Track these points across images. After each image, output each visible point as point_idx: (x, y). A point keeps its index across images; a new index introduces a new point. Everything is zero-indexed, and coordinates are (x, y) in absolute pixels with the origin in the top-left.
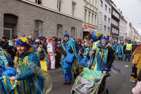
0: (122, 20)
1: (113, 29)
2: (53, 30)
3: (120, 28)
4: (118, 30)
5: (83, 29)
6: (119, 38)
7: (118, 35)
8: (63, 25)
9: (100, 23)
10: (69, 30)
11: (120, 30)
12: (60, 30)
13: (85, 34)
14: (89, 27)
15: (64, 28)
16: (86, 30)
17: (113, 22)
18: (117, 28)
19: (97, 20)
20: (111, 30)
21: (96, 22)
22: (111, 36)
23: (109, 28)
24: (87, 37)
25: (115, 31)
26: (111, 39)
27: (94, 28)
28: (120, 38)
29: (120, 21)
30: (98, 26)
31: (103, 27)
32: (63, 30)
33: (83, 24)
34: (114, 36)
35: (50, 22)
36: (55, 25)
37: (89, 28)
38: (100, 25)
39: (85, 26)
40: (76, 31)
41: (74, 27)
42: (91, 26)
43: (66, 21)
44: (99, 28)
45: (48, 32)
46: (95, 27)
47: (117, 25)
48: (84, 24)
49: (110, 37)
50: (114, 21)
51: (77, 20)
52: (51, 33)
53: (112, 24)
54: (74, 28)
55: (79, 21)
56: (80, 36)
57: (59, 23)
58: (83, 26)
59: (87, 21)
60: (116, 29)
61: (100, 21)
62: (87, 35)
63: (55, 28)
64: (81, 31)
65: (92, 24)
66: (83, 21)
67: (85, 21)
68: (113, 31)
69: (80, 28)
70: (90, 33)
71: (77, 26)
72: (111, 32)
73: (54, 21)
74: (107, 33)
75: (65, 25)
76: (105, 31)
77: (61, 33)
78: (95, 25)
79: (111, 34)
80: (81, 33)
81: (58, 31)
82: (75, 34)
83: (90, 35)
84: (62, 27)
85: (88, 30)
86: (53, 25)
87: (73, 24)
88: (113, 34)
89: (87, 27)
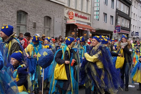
0: (136, 2)
1: (120, 19)
2: (10, 21)
3: (132, 16)
4: (129, 20)
5: (66, 19)
6: (130, 35)
7: (129, 30)
8: (29, 13)
9: (96, 9)
10: (40, 21)
11: (132, 21)
12: (23, 22)
13: (70, 28)
14: (76, 15)
15: (32, 18)
16: (70, 22)
17: (120, 7)
18: (127, 18)
19: (90, 3)
20: (116, 21)
21: (90, 7)
22: (115, 32)
23: (112, 17)
24: (73, 33)
25: (122, 23)
27: (86, 18)
28: (132, 35)
29: (133, 4)
30: (93, 13)
31: (102, 15)
32: (29, 21)
33: (66, 11)
34: (122, 31)
35: (2, 6)
36: (12, 12)
37: (75, 18)
38: (95, 13)
40: (52, 23)
41: (48, 15)
42: (79, 14)
43: (34, 4)
44: (95, 17)
46: (87, 17)
47: (128, 12)
49: (114, 34)
50: (122, 5)
51: (54, 4)
53: (117, 11)
55: (59, 6)
56: (60, 32)
57: (21, 9)
58: (65, 14)
59: (73, 6)
60: (125, 20)
61: (95, 5)
62: (73, 31)
63: (12, 17)
64: (62, 23)
65: (82, 10)
66: (66, 5)
67: (69, 5)
68: (119, 23)
69: (61, 18)
70: (77, 27)
71: (54, 14)
72: (116, 24)
73: (11, 4)
74: (109, 26)
75: (31, 12)
76: (106, 23)
77: (25, 26)
78: (87, 12)
79: (116, 27)
80: (63, 26)
81: (20, 23)
82: (51, 28)
83: (79, 29)
84: (27, 16)
85: (74, 21)
86: (8, 11)
87: (48, 10)
88: (119, 27)
89: (73, 17)
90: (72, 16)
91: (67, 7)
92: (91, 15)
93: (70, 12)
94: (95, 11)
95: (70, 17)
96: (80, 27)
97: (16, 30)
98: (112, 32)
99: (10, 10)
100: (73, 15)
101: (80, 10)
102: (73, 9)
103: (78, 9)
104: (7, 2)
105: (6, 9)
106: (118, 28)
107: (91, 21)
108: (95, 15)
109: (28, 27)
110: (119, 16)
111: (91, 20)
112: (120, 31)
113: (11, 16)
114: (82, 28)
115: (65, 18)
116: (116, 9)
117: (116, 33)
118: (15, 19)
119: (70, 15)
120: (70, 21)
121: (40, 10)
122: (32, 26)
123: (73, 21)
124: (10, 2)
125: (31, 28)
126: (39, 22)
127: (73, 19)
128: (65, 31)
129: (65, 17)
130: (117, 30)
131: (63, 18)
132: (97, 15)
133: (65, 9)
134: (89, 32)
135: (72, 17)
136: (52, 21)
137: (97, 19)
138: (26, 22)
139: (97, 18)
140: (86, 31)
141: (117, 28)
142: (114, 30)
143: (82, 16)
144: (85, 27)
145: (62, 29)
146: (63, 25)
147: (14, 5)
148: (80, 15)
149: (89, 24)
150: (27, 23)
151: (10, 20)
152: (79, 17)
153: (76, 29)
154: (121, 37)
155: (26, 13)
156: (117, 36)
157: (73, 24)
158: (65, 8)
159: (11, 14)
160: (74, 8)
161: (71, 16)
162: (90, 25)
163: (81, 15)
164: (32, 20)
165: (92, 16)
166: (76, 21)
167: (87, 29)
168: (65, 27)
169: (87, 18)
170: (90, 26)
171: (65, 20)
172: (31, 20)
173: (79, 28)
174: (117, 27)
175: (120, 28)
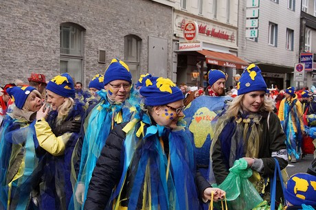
1: (310, 36)
2: (45, 49)
5: (176, 40)
8: (88, 28)
9: (249, 14)
10: (114, 47)
12: (74, 50)
13: (187, 62)
14: (202, 30)
15: (95, 40)
16: (188, 46)
17: (311, 7)
20: (302, 40)
21: (234, 9)
22: (299, 68)
23: (290, 31)
24: (196, 74)
26: (301, 78)
27: (225, 37)
30: (244, 23)
31: (265, 29)
32: (90, 47)
33: (177, 20)
35: (26, 14)
36: (49, 27)
37: (200, 38)
38: (249, 23)
39: (184, 27)
40: (144, 51)
41: (135, 33)
42: (210, 27)
43: (99, 7)
44: (248, 34)
45: (20, 59)
46: (229, 33)
48: (180, 19)
49: (296, 73)
52: (35, 61)
53: (304, 16)
54: (139, 39)
55: (160, 10)
57: (70, 19)
58: (175, 28)
59: (193, 8)
62: (195, 69)
63: (50, 39)
64: (168, 50)
65: (215, 16)
66: (177, 6)
67: (184, 6)
68: (310, 46)
69: (165, 37)
70: (205, 59)
71: (149, 28)
72: (300, 49)
73: (47, 7)
74: (283, 55)
75: (94, 25)
76: (276, 46)
77: (79, 60)
78: (228, 21)
79: (302, 57)
80: (170, 58)
81: (68, 52)
82: (142, 64)
83: (208, 65)
84: (84, 34)
85: (197, 44)
86: (41, 26)
87: (134, 20)
88: (309, 56)
89: (194, 34)
90: (192, 32)
91: (179, 11)
92: (237, 29)
93: (186, 23)
94: (248, 19)
95: (188, 36)
96: (213, 60)
97: (59, 70)
98: (292, 69)
99: (44, 21)
100: (194, 29)
101: (211, 17)
102: (193, 16)
103: (205, 15)
104: (36, 4)
105: (35, 21)
106: (308, 59)
107: (239, 43)
108: (247, 28)
109: (87, 62)
110: (308, 30)
111: (239, 40)
112: (310, 67)
113: (46, 36)
114: (216, 60)
115: (174, 38)
116: (302, 12)
117: (303, 71)
118: (58, 43)
119: (188, 30)
120: (186, 44)
121: (116, 21)
122: (95, 60)
123: (194, 44)
124: (45, 4)
125: (94, 65)
126: (112, 50)
127: (195, 39)
128: (175, 69)
129: (175, 35)
130: (304, 65)
131: (169, 38)
132: (253, 28)
133: (175, 16)
134: (234, 71)
135: (191, 34)
136: (145, 46)
137: (252, 38)
138: (82, 51)
139: (253, 36)
140: (227, 68)
141: (304, 59)
142: (296, 65)
143: (217, 31)
144: (224, 59)
145: (168, 64)
146: (170, 55)
147: (55, 10)
148: (210, 29)
149: (233, 50)
150: (84, 53)
151: (45, 45)
152: (208, 34)
153: (202, 64)
154: (313, 80)
155: (82, 29)
156: (305, 79)
157: (195, 51)
158: (175, 14)
159: (48, 31)
160: (196, 13)
161: (188, 32)
162: (237, 53)
163: (213, 31)
164: (96, 44)
165: (240, 30)
166: (201, 44)
167: (229, 63)
168: (175, 59)
169: (228, 36)
170: (235, 55)
171: (174, 43)
172: (93, 45)
173: (209, 61)
174: (305, 56)
175: (313, 59)
